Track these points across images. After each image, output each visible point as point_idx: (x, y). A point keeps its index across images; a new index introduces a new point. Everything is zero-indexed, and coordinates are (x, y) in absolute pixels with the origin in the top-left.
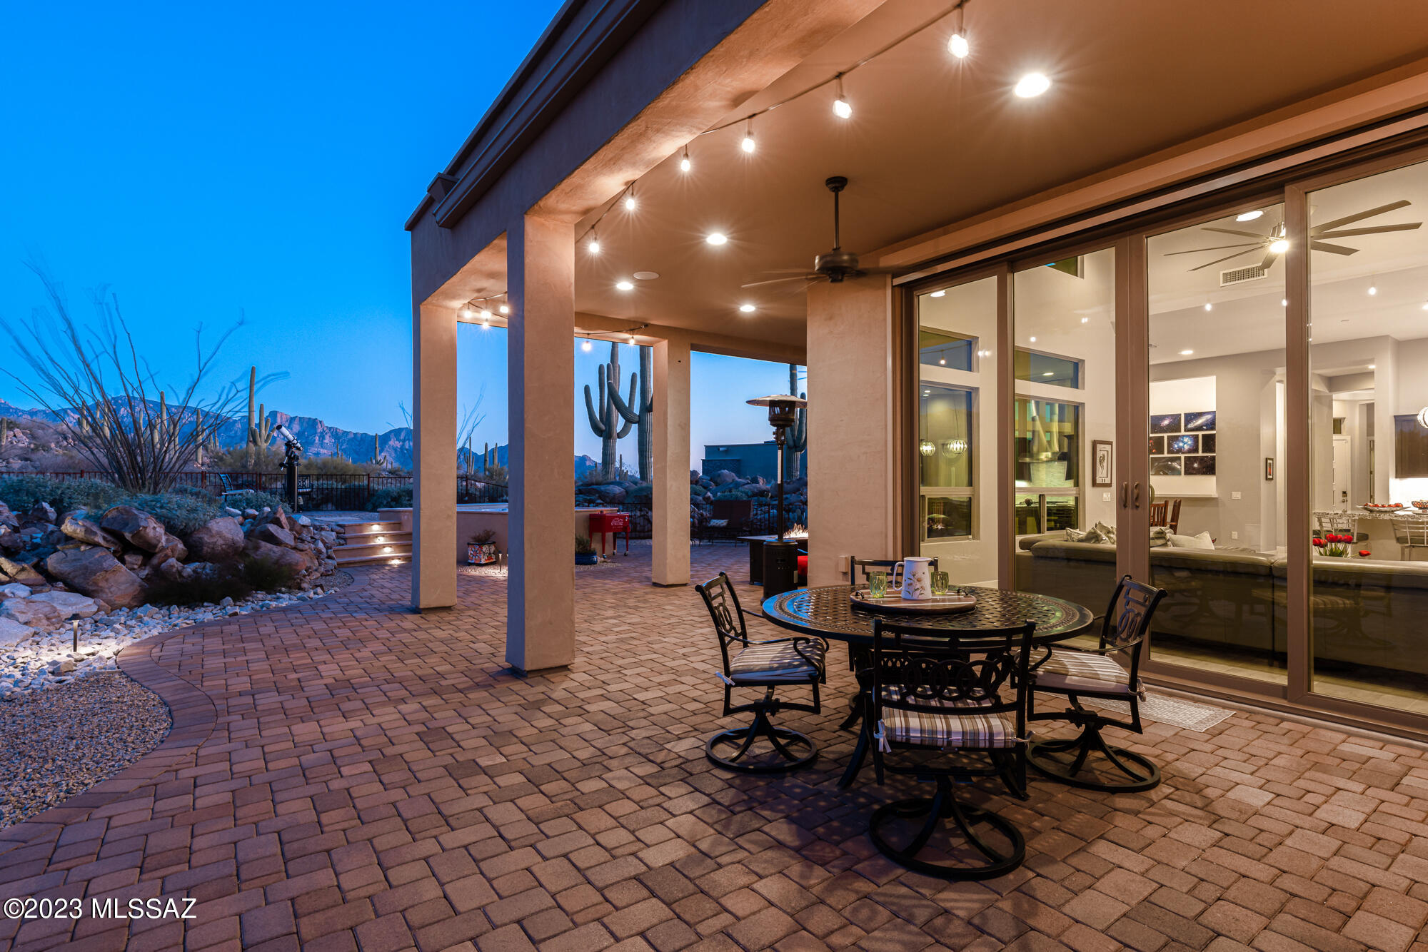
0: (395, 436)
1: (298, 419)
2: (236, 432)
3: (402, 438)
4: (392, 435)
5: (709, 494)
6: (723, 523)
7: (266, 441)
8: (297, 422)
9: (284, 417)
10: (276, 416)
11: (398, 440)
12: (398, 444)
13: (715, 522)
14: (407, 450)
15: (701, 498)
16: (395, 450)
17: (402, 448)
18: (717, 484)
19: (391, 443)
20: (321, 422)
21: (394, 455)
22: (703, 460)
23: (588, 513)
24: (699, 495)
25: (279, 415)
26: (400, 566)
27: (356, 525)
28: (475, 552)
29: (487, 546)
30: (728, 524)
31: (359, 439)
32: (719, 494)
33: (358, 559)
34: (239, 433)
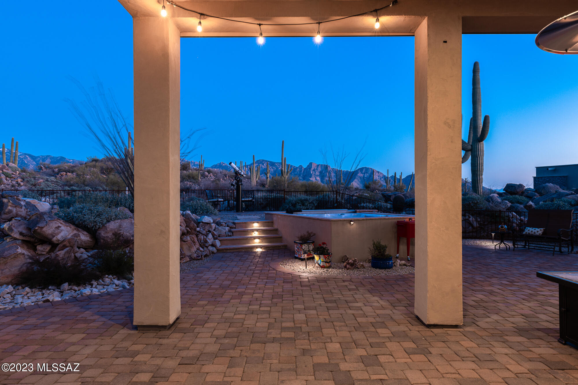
0: (360, 171)
1: (320, 165)
2: (297, 172)
3: (363, 172)
4: (359, 171)
5: (531, 203)
6: (538, 231)
7: (287, 175)
8: (320, 166)
9: (315, 165)
10: (312, 165)
11: (362, 173)
12: (362, 175)
13: (529, 230)
14: (366, 178)
15: (522, 206)
16: (361, 178)
17: (364, 177)
18: (541, 194)
19: (359, 175)
20: (329, 166)
21: (360, 180)
22: (534, 178)
23: (396, 220)
24: (521, 203)
25: (313, 164)
26: (262, 253)
27: (243, 223)
28: (298, 248)
29: (306, 245)
30: (543, 233)
31: (345, 173)
32: (541, 203)
33: (235, 246)
34: (298, 173)
